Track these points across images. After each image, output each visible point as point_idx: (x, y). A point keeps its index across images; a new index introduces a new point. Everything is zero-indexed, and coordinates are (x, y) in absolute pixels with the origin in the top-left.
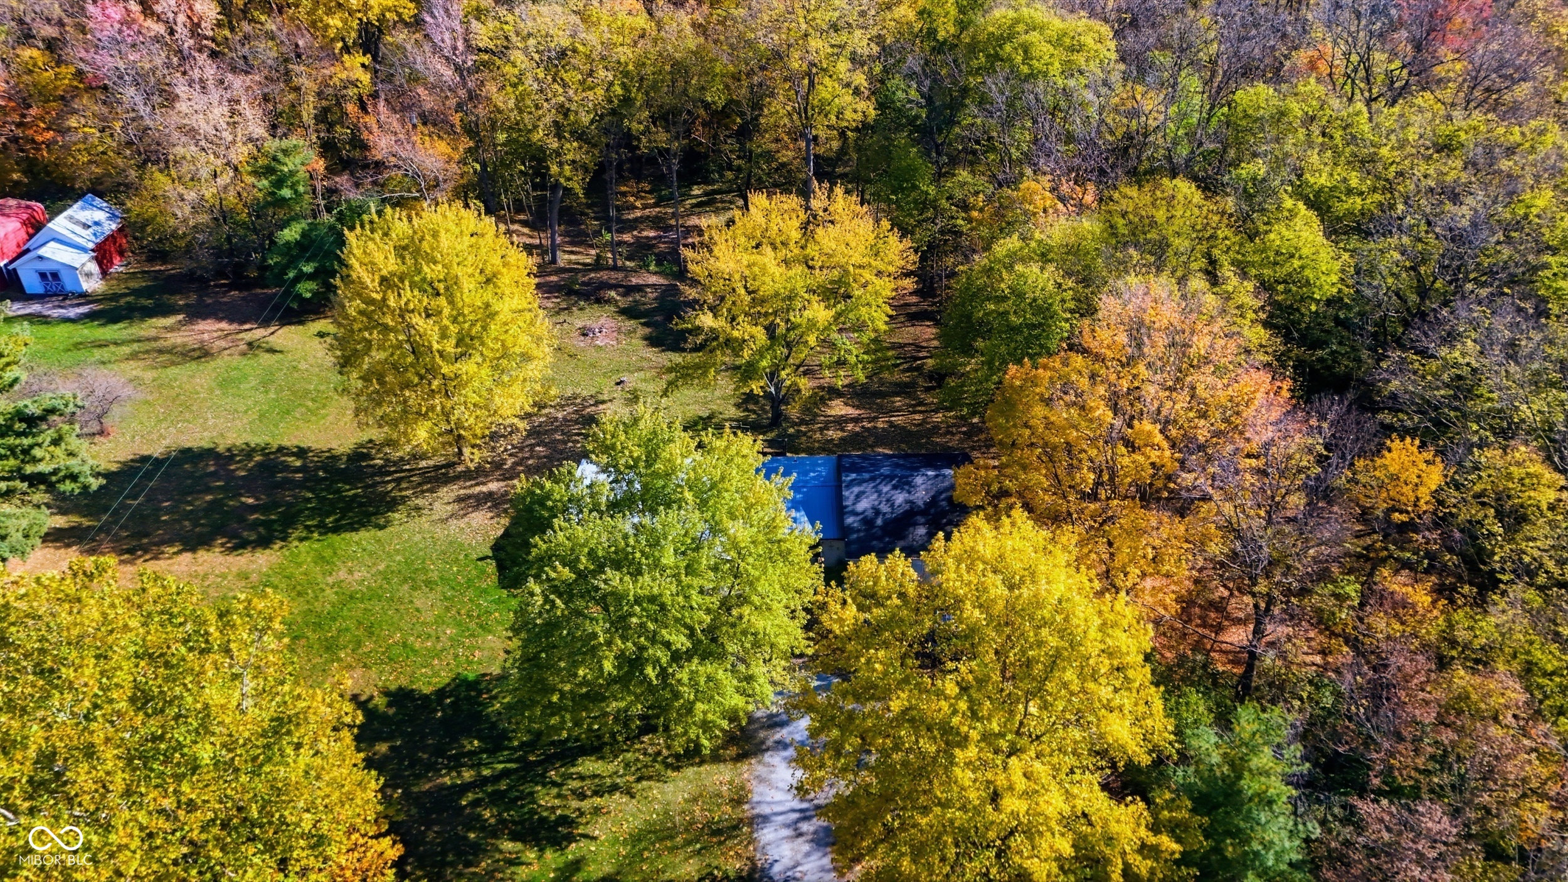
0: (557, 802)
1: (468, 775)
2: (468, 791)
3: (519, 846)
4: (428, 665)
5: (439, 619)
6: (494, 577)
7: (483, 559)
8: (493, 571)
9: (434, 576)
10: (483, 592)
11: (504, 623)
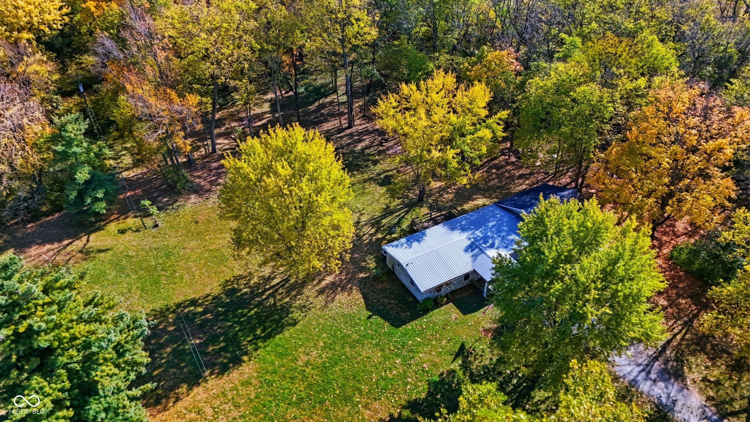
4: (408, 383)
5: (384, 357)
6: (387, 324)
7: (370, 317)
8: (382, 321)
9: (355, 337)
10: (390, 334)
11: (419, 344)
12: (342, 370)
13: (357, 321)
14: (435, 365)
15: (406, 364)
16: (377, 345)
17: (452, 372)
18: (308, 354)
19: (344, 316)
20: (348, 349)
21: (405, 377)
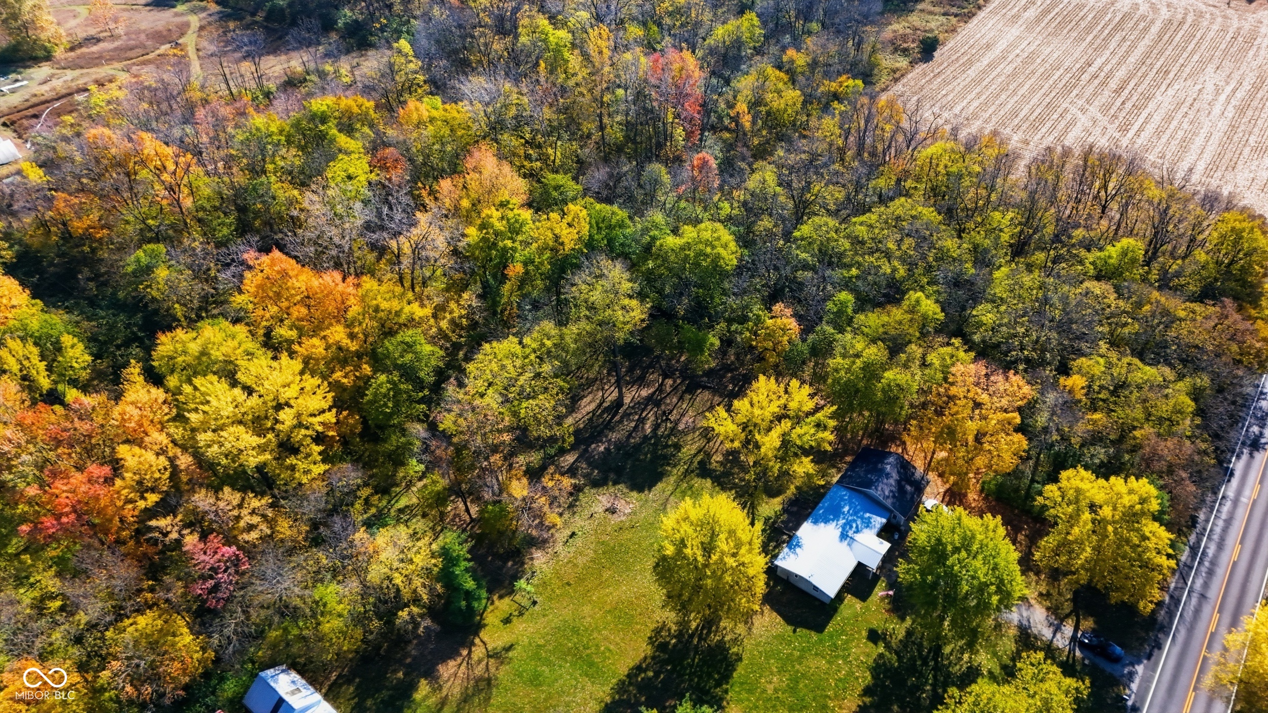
4: (857, 678)
5: (829, 662)
6: (813, 633)
7: (795, 631)
8: (808, 632)
9: (797, 654)
10: (821, 641)
11: (846, 642)
12: (806, 685)
14: (868, 655)
15: (847, 662)
16: (816, 654)
17: (881, 656)
18: (771, 683)
19: (775, 637)
20: (797, 667)
21: (853, 673)
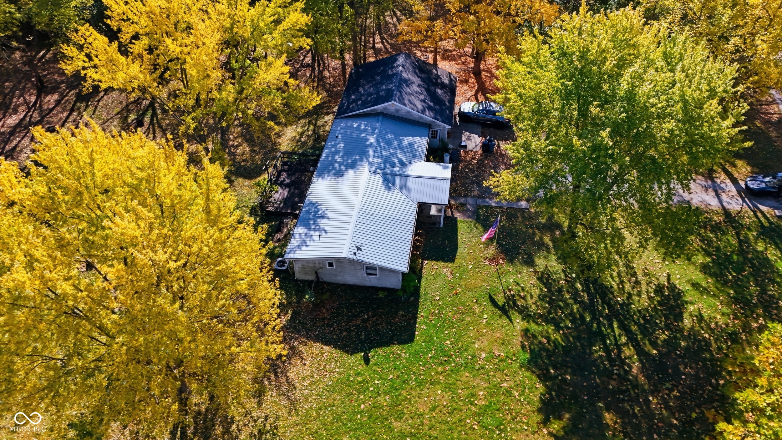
0: (644, 296)
1: (628, 351)
2: (643, 350)
3: (685, 315)
6: (396, 348)
7: (367, 360)
8: (387, 350)
11: (458, 337)
13: (360, 379)
15: (477, 371)
